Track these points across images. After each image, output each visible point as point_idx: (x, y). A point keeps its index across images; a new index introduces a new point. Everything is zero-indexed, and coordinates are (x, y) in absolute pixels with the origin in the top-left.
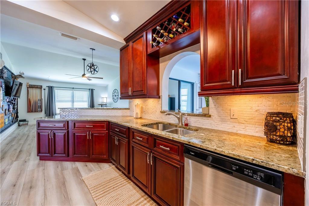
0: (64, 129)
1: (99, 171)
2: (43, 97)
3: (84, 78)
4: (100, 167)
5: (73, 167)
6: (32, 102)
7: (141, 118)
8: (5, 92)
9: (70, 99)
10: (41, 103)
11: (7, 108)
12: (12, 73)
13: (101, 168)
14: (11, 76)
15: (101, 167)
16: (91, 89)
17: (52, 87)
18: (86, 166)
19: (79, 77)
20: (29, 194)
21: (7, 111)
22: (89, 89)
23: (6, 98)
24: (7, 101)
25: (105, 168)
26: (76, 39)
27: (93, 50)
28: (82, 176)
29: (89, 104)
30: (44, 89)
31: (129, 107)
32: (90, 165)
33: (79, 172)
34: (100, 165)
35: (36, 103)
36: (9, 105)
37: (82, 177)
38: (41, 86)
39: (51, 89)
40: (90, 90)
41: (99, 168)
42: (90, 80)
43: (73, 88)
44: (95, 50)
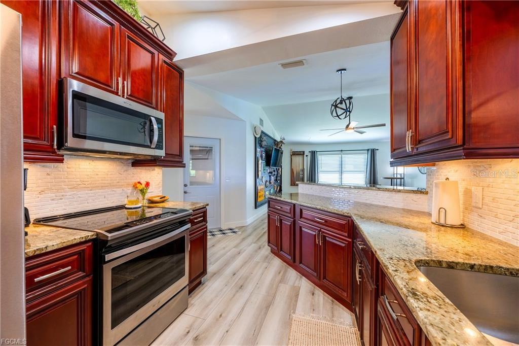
0: (290, 215)
1: (327, 320)
2: (305, 167)
3: (349, 131)
4: (333, 313)
5: (295, 285)
6: (295, 173)
7: (463, 227)
8: (266, 162)
9: (338, 169)
10: (303, 174)
11: (268, 180)
12: (275, 140)
13: (333, 316)
14: (273, 144)
15: (336, 313)
16: (372, 149)
17: (314, 152)
18: (313, 294)
19: (341, 131)
20: (234, 295)
21: (268, 183)
22: (368, 150)
23: (267, 168)
24: (268, 172)
25: (341, 323)
26: (299, 63)
27: (343, 72)
28: (295, 311)
29: (367, 177)
30: (307, 156)
31: (428, 187)
32: (319, 296)
33: (296, 301)
34: (335, 307)
35: (298, 174)
36: (270, 176)
37: (294, 313)
38: (304, 152)
39: (313, 154)
40: (370, 152)
41: (330, 314)
42: (361, 133)
43: (342, 151)
44: (345, 70)
